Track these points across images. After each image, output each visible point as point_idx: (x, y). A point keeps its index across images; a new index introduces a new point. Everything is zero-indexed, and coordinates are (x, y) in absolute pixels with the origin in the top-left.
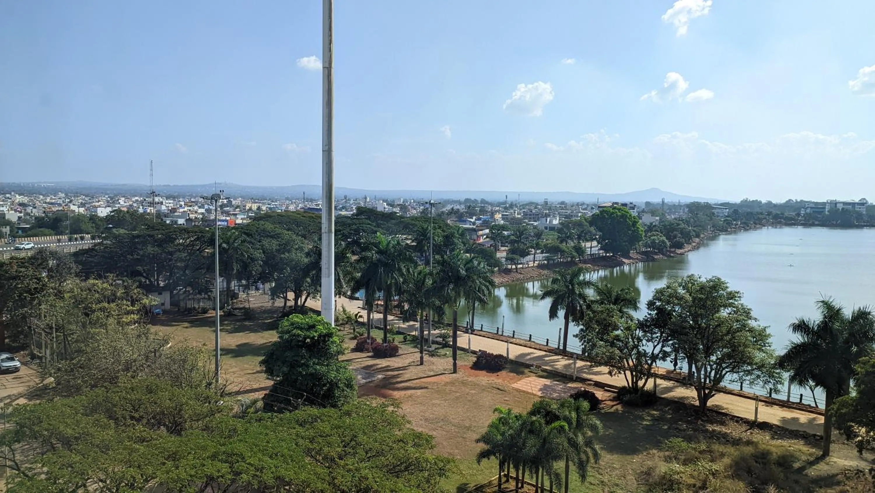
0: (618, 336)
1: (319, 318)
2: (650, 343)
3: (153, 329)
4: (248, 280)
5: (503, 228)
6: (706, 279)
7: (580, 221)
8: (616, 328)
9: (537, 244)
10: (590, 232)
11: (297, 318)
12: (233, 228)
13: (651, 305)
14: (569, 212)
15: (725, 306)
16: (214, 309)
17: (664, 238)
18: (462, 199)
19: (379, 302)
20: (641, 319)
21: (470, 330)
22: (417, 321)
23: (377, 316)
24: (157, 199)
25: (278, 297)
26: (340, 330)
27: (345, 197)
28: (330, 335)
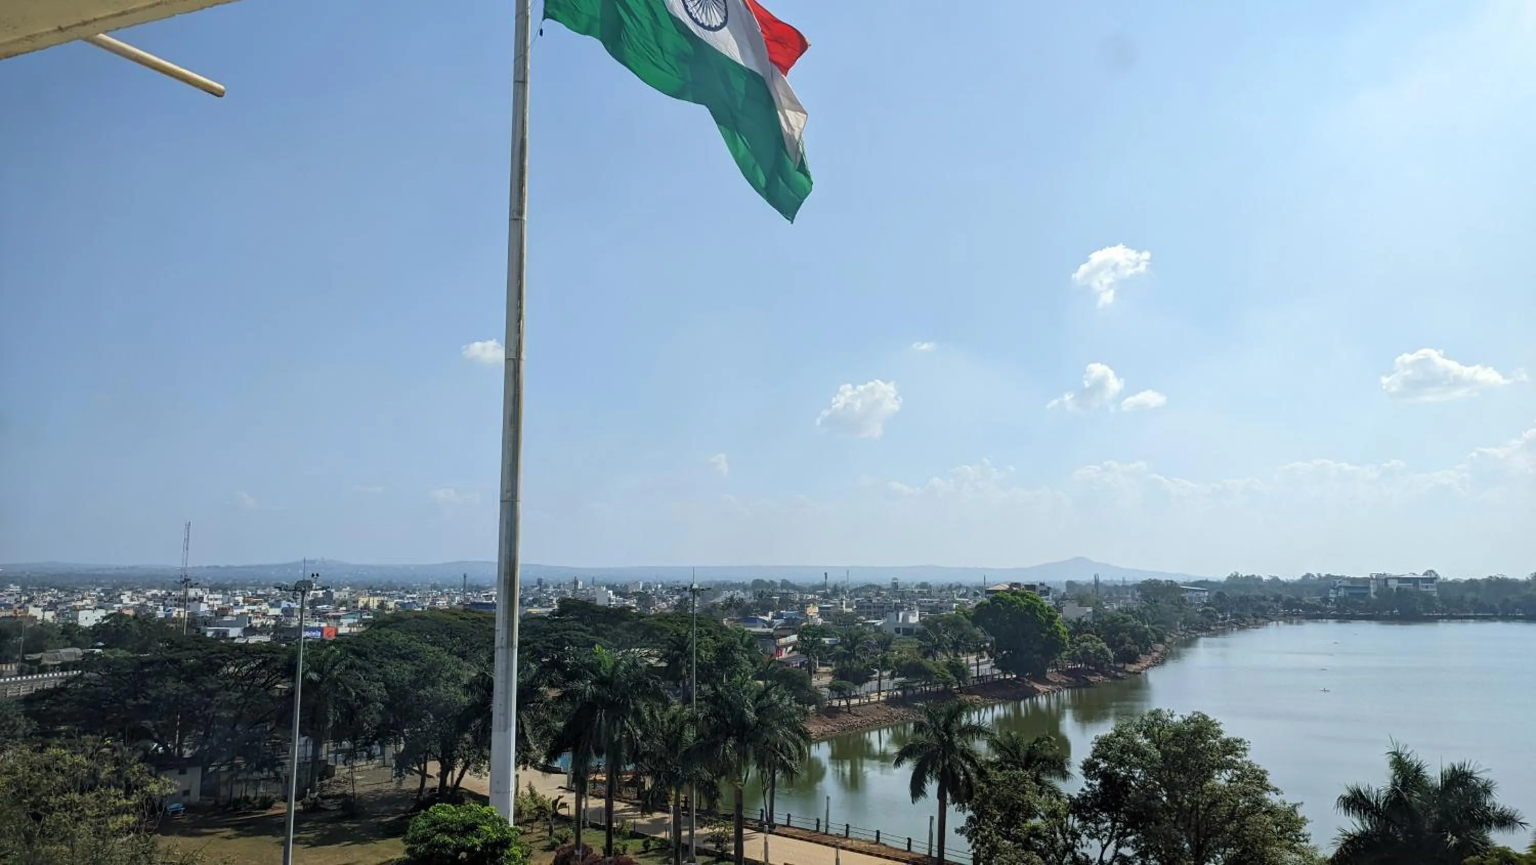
0: (1035, 828)
1: (485, 810)
2: (1096, 840)
3: (164, 842)
4: (354, 739)
5: (823, 631)
6: (1182, 716)
7: (956, 617)
8: (1031, 813)
9: (884, 661)
10: (976, 637)
11: (443, 812)
12: (333, 643)
13: (1089, 768)
14: (936, 601)
15: (1222, 767)
16: (285, 799)
17: (1103, 645)
18: (749, 581)
19: (599, 777)
20: (1076, 796)
21: (767, 826)
22: (668, 812)
23: (595, 804)
24: (192, 593)
25: (410, 771)
26: (523, 833)
27: (540, 582)
28: (504, 843)
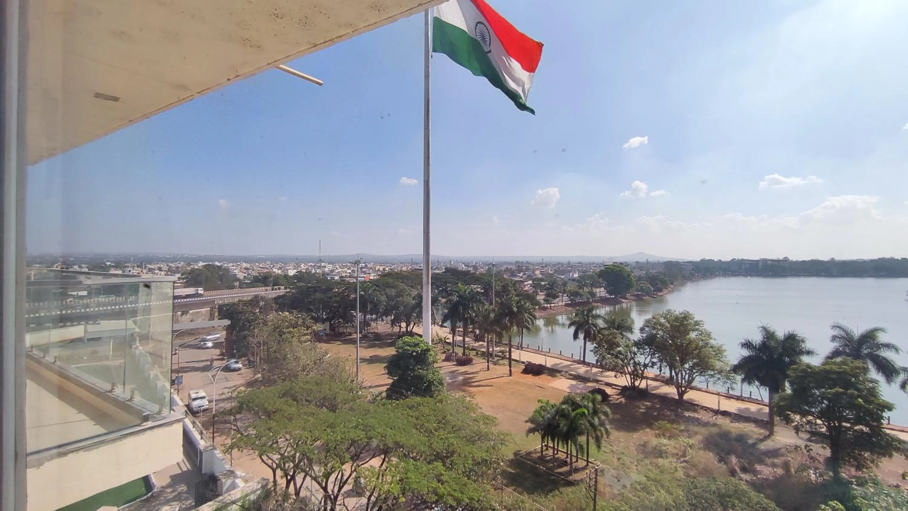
0: (620, 351)
1: (421, 339)
2: (643, 356)
3: (319, 345)
4: (377, 314)
5: (542, 280)
6: (679, 312)
7: (592, 275)
8: (619, 346)
9: (564, 290)
10: (599, 282)
11: (407, 339)
12: (368, 282)
13: (642, 330)
14: (584, 269)
15: (693, 330)
16: (356, 333)
17: (649, 285)
18: (514, 262)
19: (460, 329)
20: (636, 340)
21: (520, 347)
22: (484, 341)
23: (459, 338)
24: (323, 264)
25: (396, 325)
26: (434, 347)
27: (438, 261)
28: (428, 350)
